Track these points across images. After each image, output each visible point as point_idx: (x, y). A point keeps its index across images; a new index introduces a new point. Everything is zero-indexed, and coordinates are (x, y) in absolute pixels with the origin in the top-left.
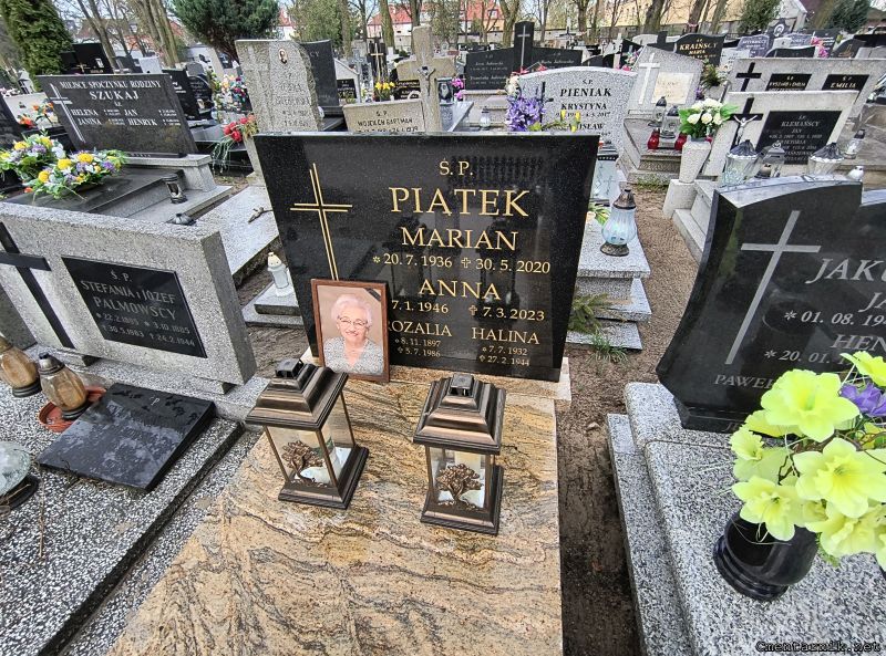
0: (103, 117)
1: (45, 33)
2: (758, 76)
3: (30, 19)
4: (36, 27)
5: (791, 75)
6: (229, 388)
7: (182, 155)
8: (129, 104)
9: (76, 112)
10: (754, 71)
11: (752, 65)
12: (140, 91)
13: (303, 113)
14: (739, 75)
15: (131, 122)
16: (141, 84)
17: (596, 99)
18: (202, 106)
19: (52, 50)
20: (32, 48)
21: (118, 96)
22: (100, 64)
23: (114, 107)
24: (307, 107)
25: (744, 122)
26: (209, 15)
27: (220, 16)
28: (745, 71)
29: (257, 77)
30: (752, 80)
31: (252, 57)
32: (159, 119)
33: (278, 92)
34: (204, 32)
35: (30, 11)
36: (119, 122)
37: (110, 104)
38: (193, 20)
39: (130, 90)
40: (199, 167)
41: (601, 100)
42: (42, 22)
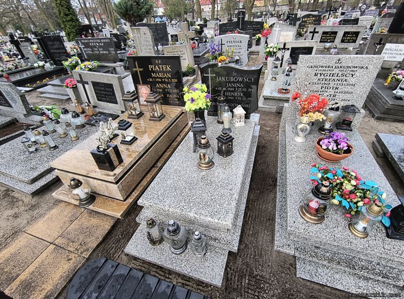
0: (93, 51)
1: (72, 20)
2: (318, 32)
3: (67, 15)
4: (68, 18)
5: (330, 32)
6: (123, 112)
7: (115, 63)
8: (100, 47)
9: (85, 49)
10: (316, 31)
11: (315, 29)
12: (104, 43)
13: (150, 49)
14: (310, 32)
15: (101, 52)
16: (104, 41)
18: (123, 45)
19: (73, 26)
20: (67, 26)
21: (97, 44)
22: (90, 32)
23: (96, 48)
24: (152, 47)
25: (283, 51)
26: (127, 10)
27: (130, 11)
28: (313, 30)
29: (137, 38)
30: (315, 34)
31: (136, 32)
32: (109, 51)
33: (143, 43)
34: (125, 17)
35: (67, 12)
36: (98, 52)
37: (95, 47)
38: (121, 13)
39: (101, 43)
40: (120, 66)
41: (239, 44)
42: (71, 16)
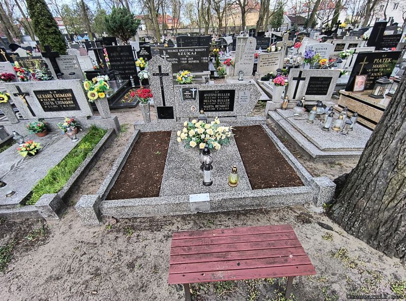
8: (191, 56)
12: (197, 52)
15: (190, 62)
16: (199, 50)
17: (324, 50)
21: (188, 54)
23: (185, 57)
24: (253, 55)
26: (121, 25)
29: (241, 47)
31: (242, 42)
32: (200, 60)
33: (246, 51)
34: (118, 31)
36: (185, 62)
38: (115, 27)
39: (194, 52)
41: (324, 51)
